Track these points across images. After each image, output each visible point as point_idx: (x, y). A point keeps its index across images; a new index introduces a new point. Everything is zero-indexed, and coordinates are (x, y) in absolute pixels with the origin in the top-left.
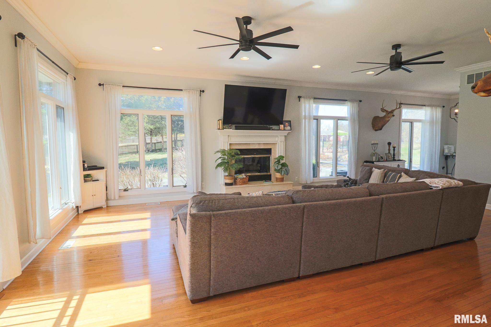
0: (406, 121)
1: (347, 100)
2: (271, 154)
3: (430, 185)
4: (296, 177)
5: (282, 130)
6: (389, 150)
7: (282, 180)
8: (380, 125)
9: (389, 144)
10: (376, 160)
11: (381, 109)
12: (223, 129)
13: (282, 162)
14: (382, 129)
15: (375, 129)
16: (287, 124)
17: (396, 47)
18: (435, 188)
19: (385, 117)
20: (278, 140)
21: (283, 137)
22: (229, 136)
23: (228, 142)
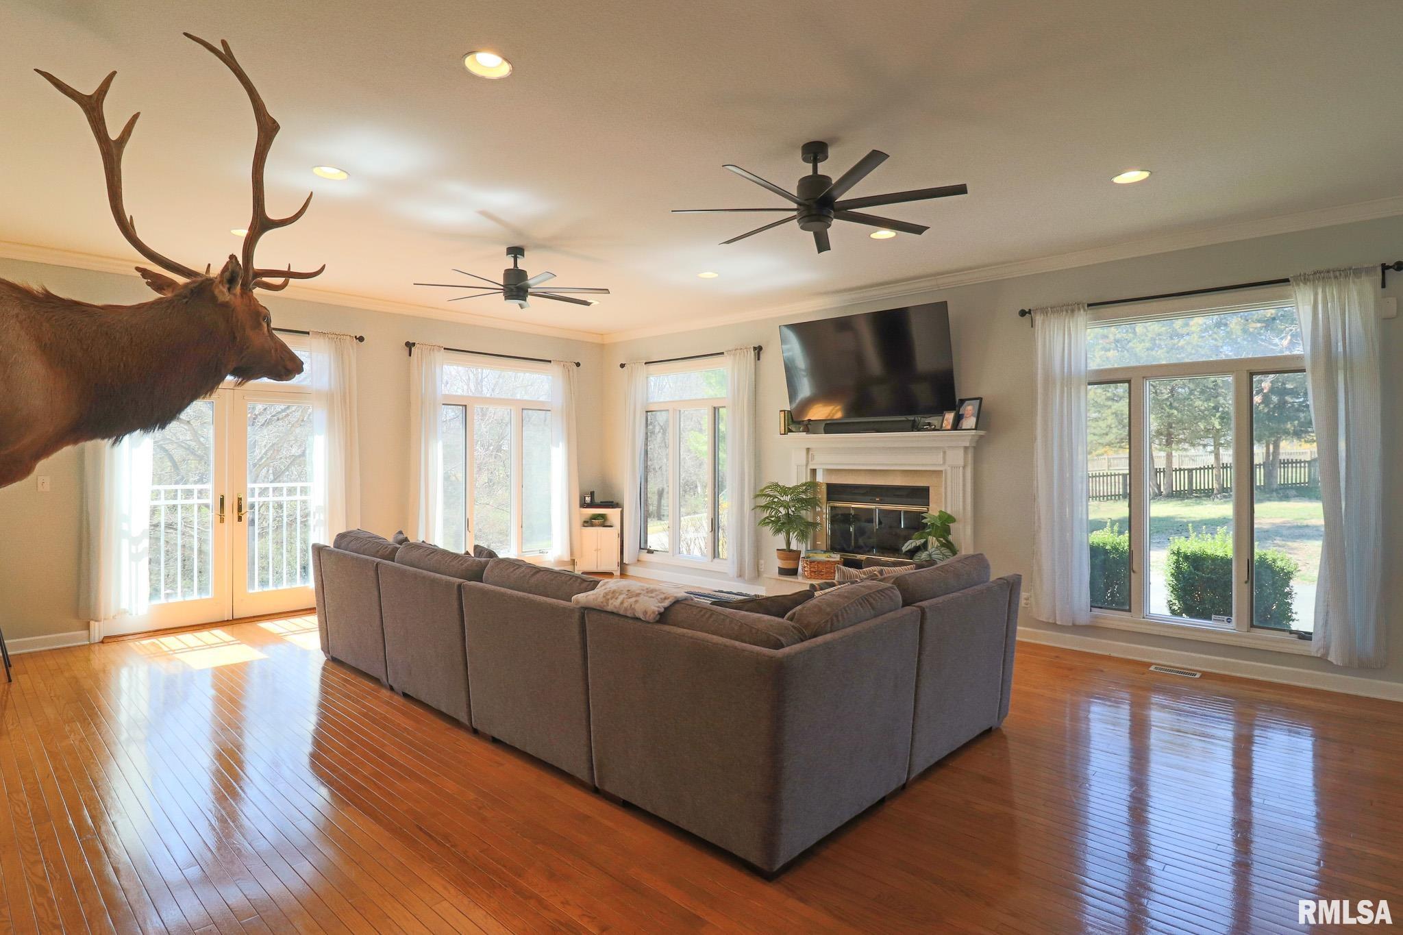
2: (929, 504)
5: (948, 428)
16: (969, 408)
20: (944, 463)
21: (961, 452)
22: (808, 450)
23: (807, 465)
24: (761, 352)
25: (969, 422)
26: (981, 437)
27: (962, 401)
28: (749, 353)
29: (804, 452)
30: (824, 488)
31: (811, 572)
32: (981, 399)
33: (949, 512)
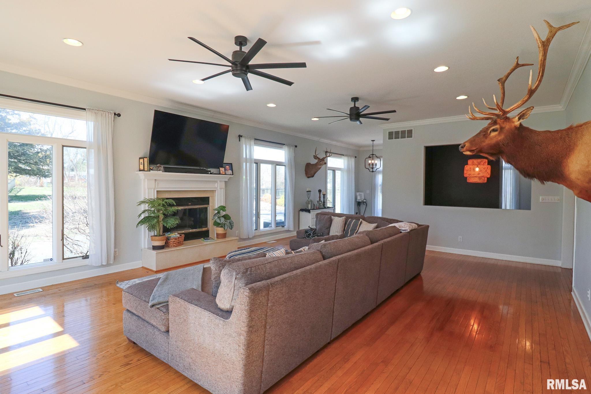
0: (330, 169)
1: (285, 144)
2: (209, 204)
3: (400, 229)
4: (237, 232)
5: (223, 174)
6: (320, 197)
7: (224, 236)
8: (312, 172)
9: (320, 191)
10: (311, 208)
11: (314, 156)
12: (149, 171)
13: (223, 213)
14: (314, 176)
15: (307, 176)
16: (227, 167)
17: (355, 99)
18: (404, 231)
19: (316, 164)
22: (155, 180)
23: (155, 189)
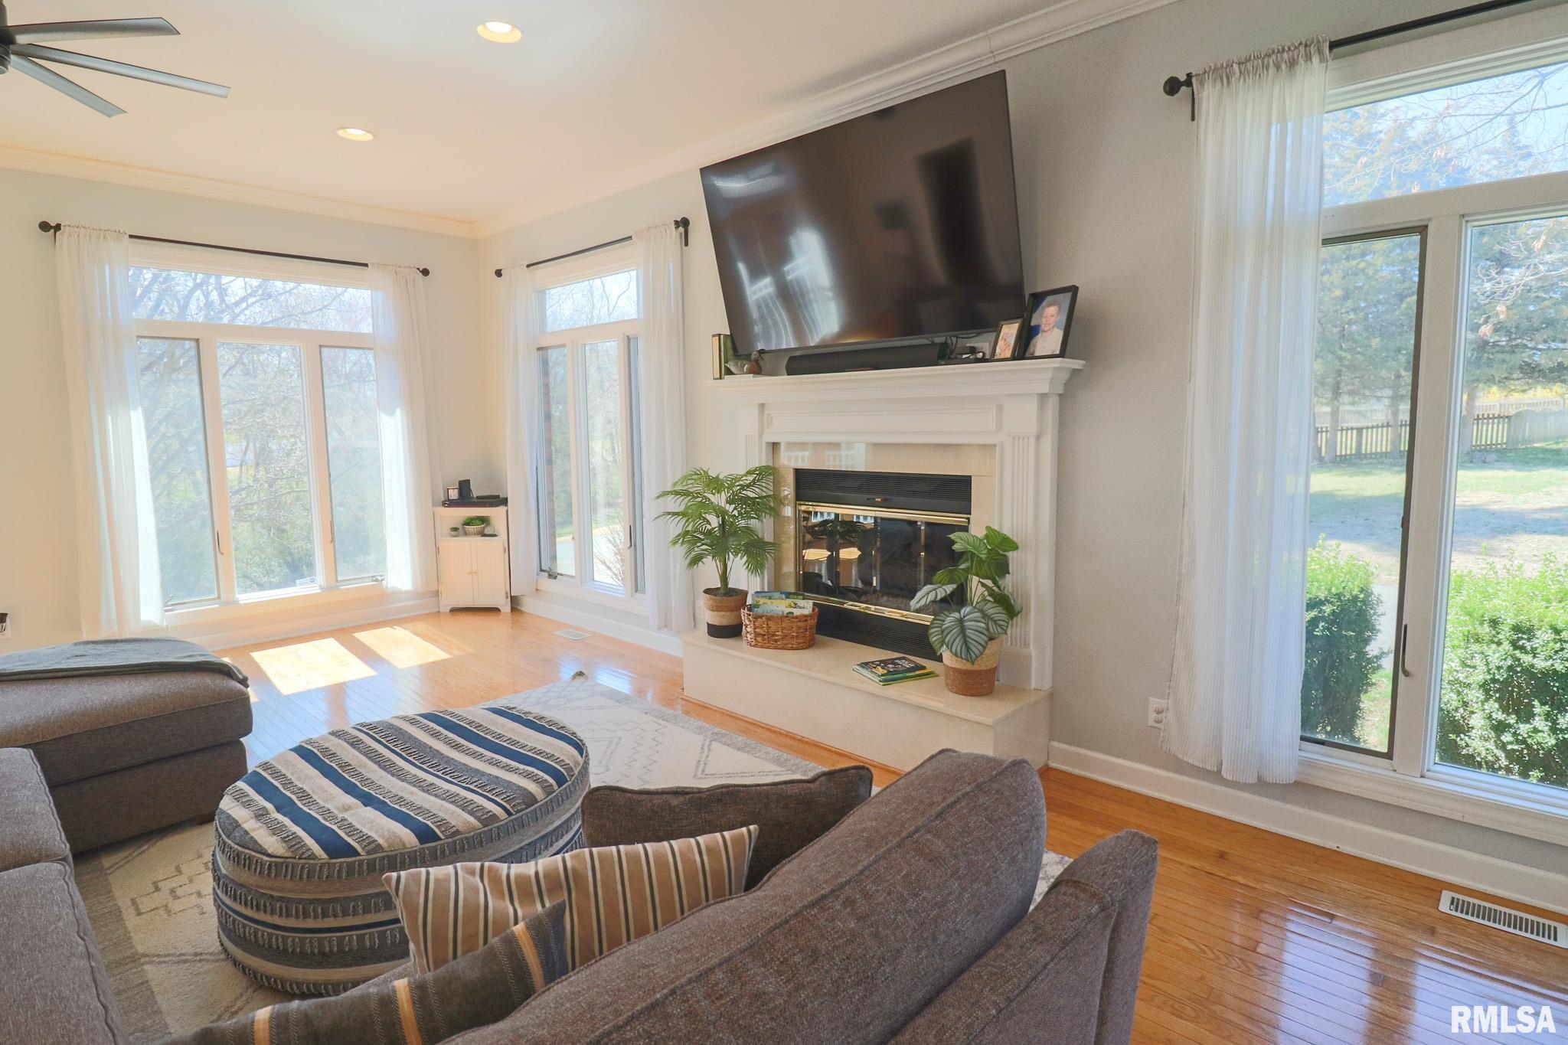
2: (970, 513)
5: (1004, 356)
20: (999, 427)
21: (1033, 405)
22: (763, 405)
23: (761, 436)
24: (690, 227)
25: (1049, 340)
26: (1075, 372)
27: (1038, 298)
28: (668, 232)
29: (756, 411)
30: (790, 479)
31: (757, 635)
32: (1074, 290)
33: (1006, 531)
